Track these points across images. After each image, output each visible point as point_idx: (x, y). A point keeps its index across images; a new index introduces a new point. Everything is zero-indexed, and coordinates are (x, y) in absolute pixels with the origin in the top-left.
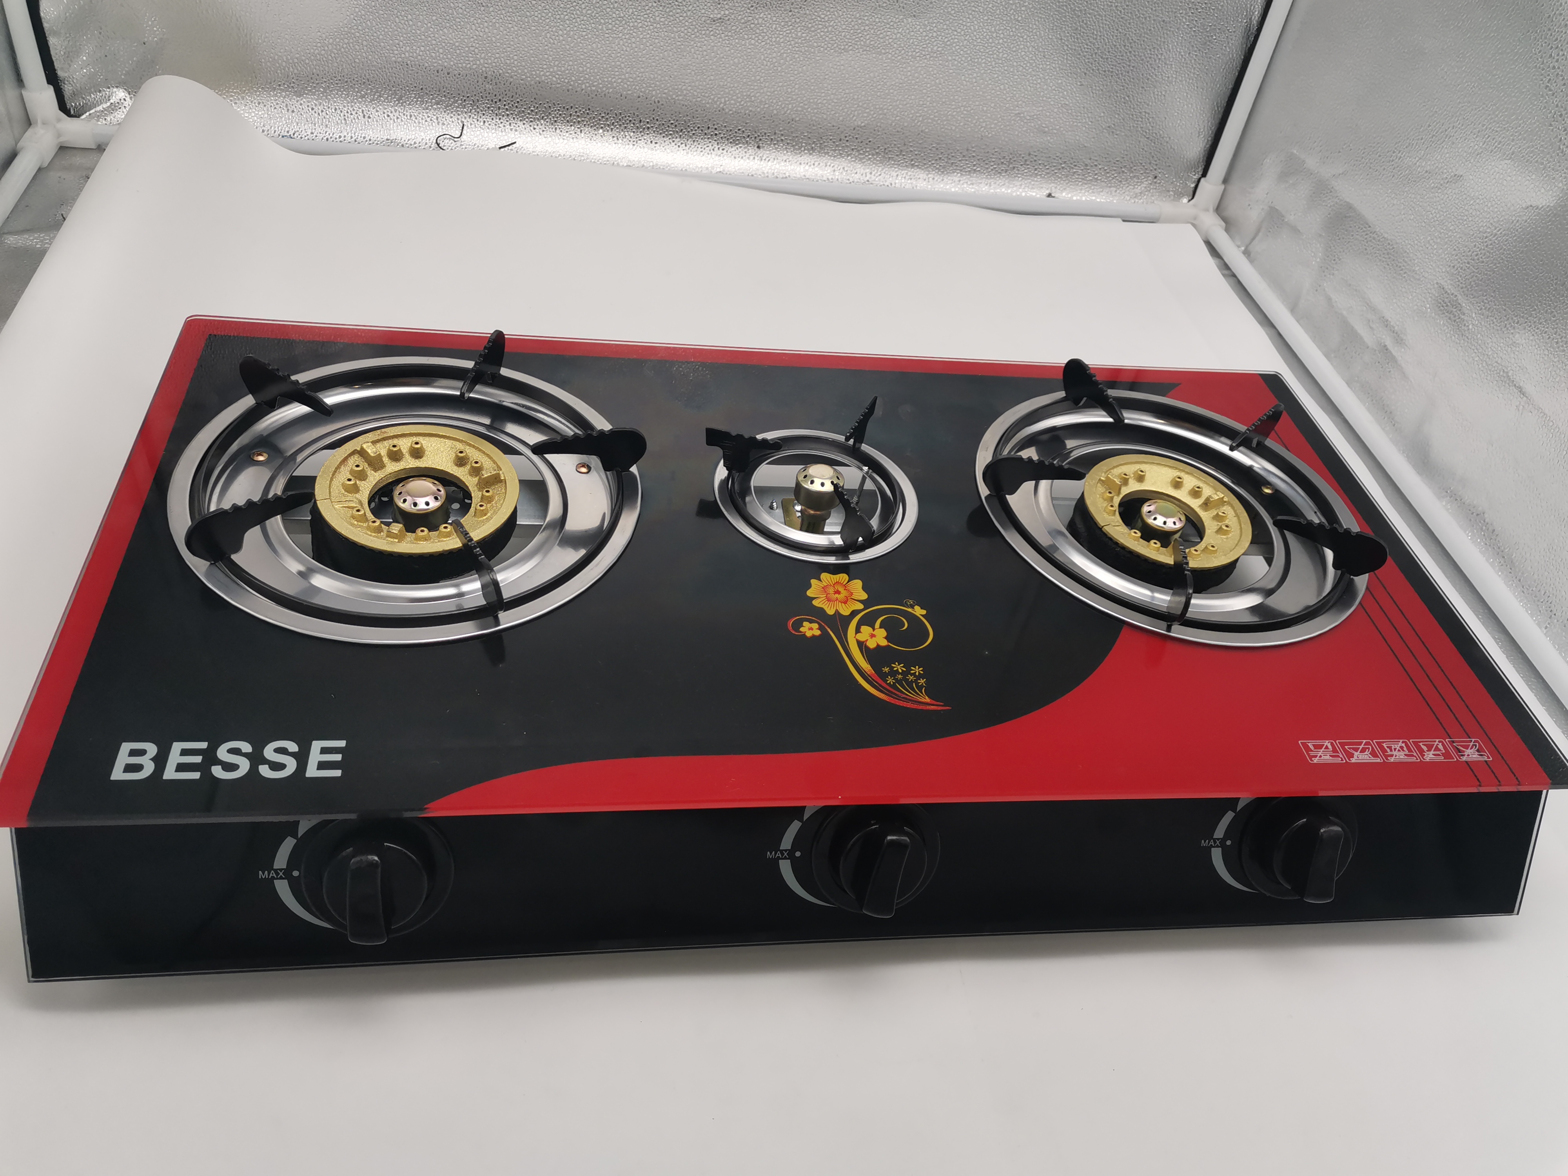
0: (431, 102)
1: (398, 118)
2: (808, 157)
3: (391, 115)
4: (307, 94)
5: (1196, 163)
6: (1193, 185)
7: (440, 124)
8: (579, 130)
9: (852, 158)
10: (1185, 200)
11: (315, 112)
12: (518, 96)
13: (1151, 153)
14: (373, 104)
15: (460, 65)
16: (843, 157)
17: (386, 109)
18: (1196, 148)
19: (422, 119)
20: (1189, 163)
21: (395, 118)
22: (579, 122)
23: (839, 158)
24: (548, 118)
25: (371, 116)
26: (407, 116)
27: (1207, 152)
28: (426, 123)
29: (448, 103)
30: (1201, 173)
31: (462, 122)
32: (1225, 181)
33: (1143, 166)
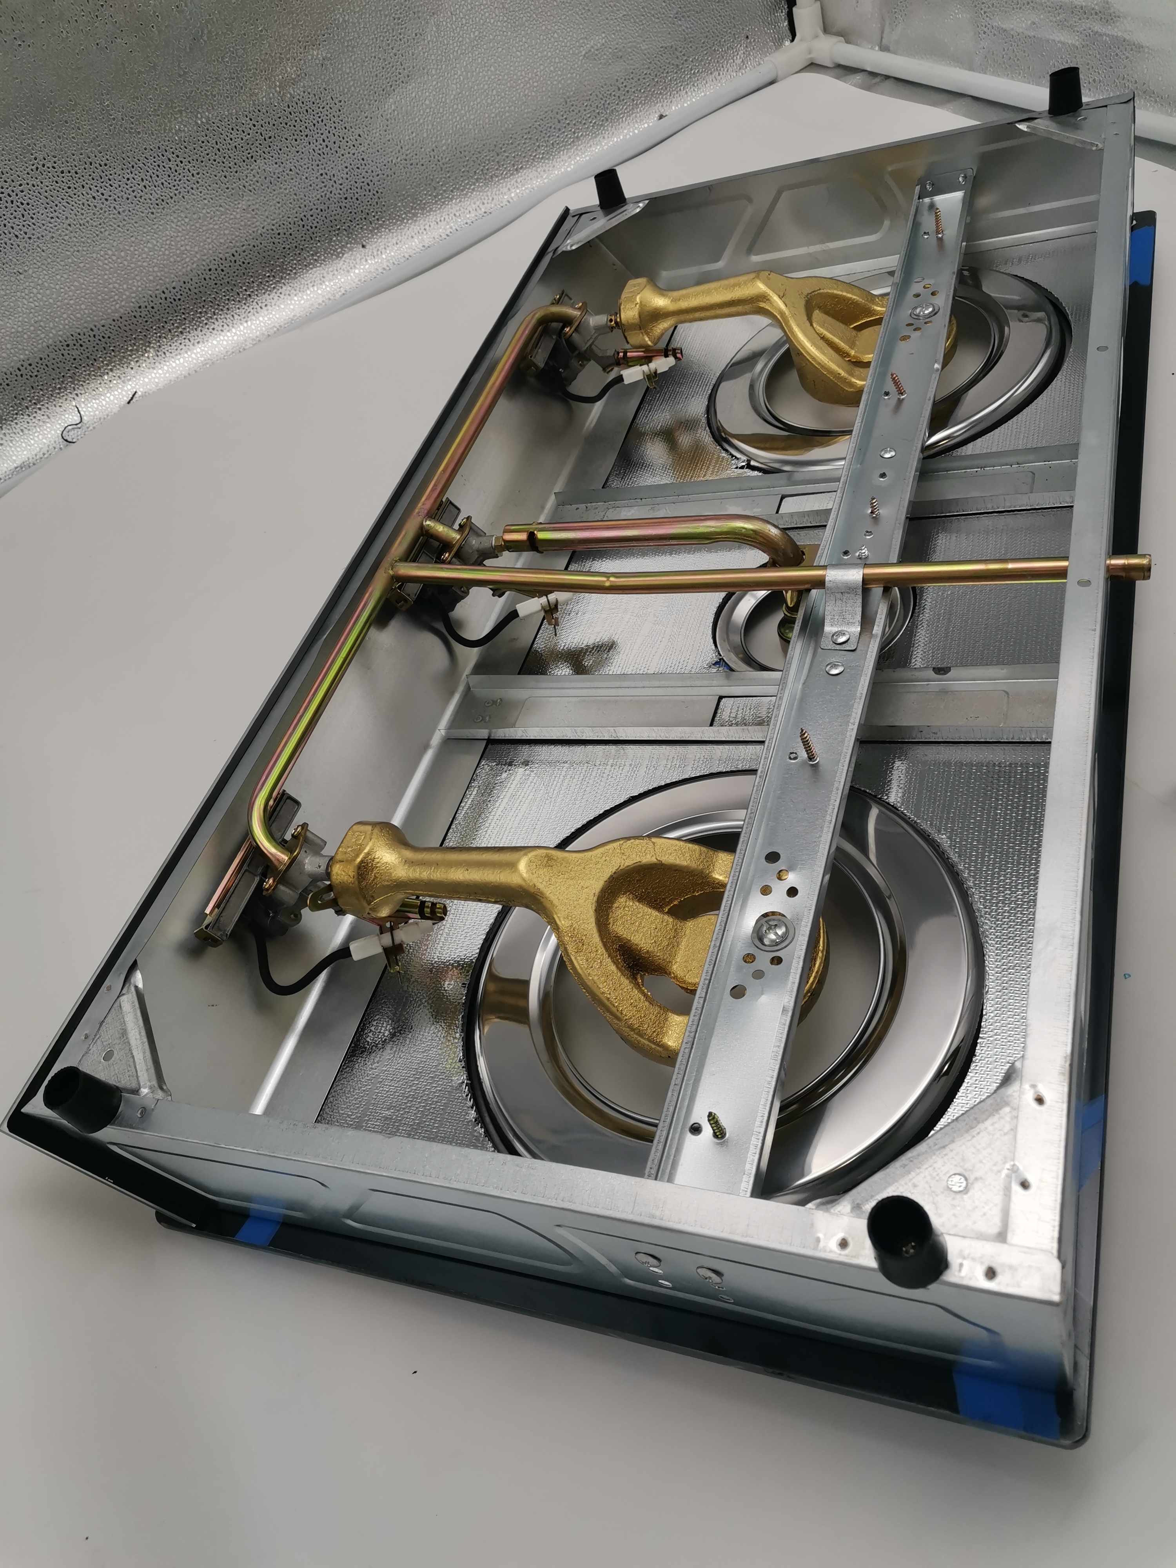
12: (109, 345)
13: (730, 16)
33: (730, 33)
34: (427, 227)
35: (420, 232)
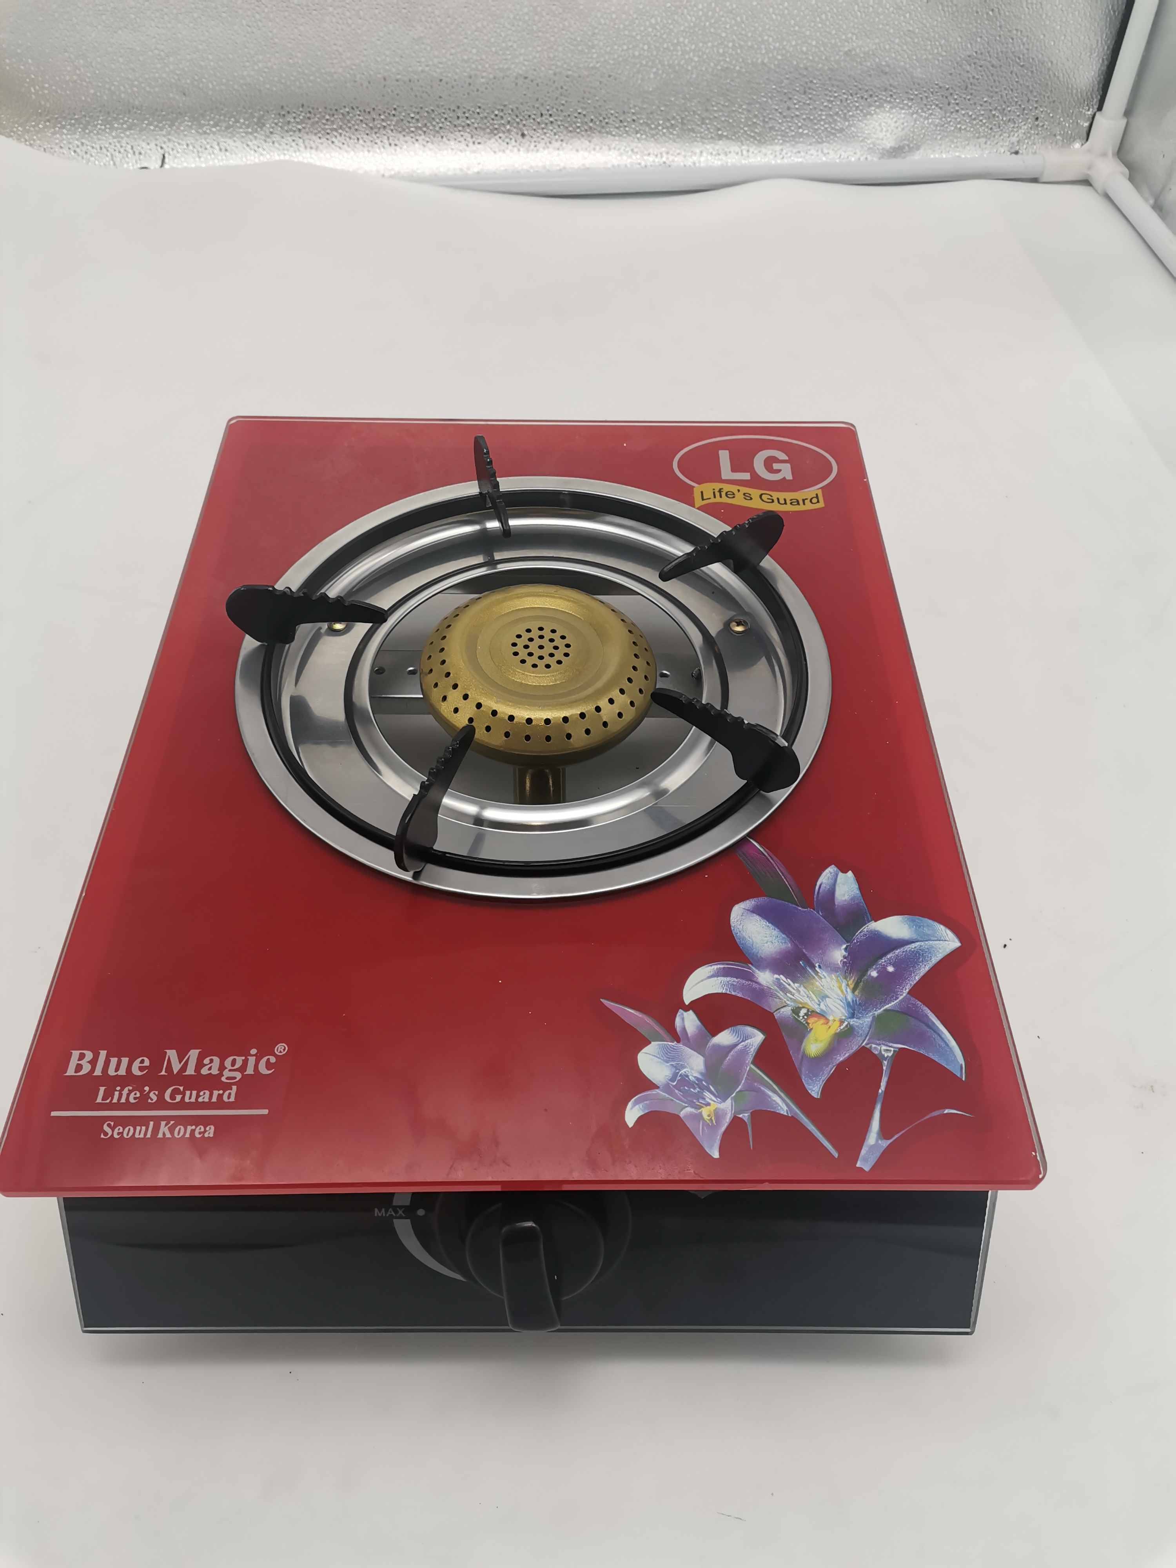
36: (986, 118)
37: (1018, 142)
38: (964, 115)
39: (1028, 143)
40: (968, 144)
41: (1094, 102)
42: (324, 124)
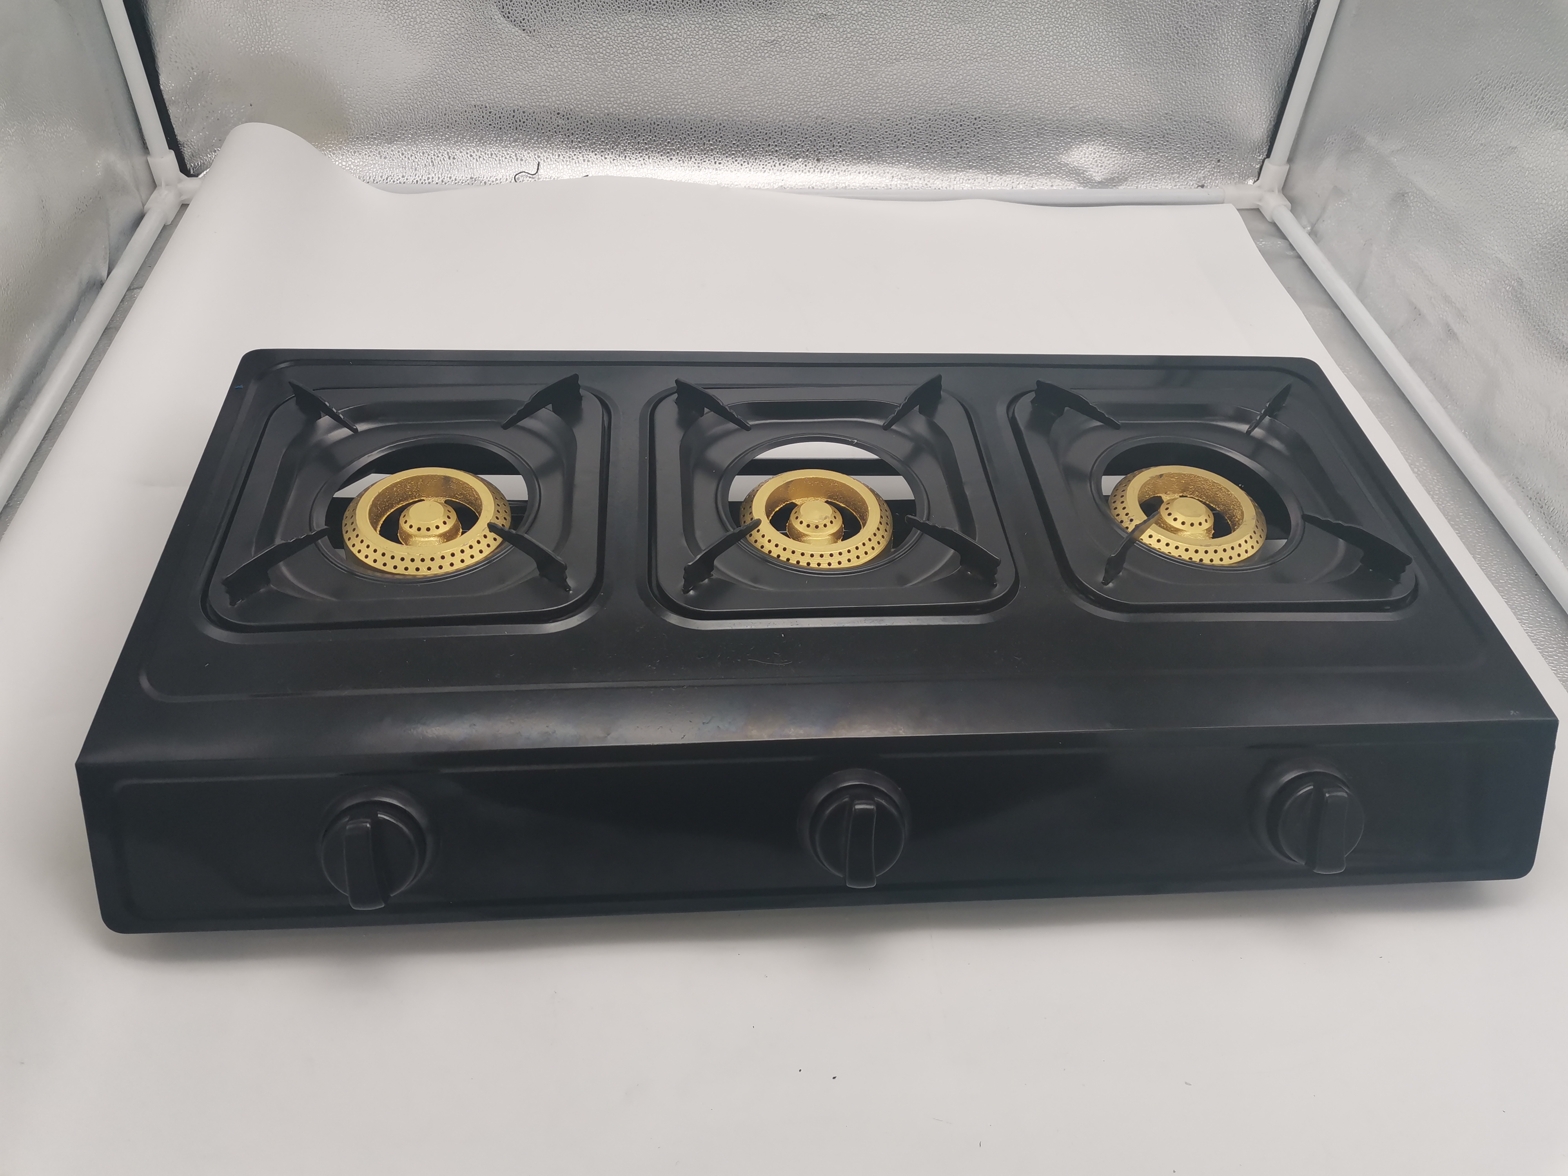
0: (510, 141)
1: (480, 157)
2: (866, 165)
3: (474, 155)
4: (397, 141)
5: (1260, 144)
6: (1258, 166)
7: (519, 160)
8: (647, 157)
9: (910, 163)
10: (1251, 182)
11: (405, 157)
12: (588, 129)
13: (1212, 137)
14: (457, 146)
15: (534, 104)
16: (901, 164)
17: (468, 149)
18: (1259, 130)
19: (502, 157)
20: (1252, 144)
21: (478, 157)
22: (647, 149)
23: (898, 165)
24: (617, 147)
25: (456, 157)
26: (488, 155)
27: (1270, 133)
28: (506, 160)
29: (525, 140)
30: (1265, 154)
31: (539, 157)
32: (1290, 160)
33: (1206, 151)
34: (875, 172)
35: (868, 172)
36: (1178, 159)
37: (1204, 177)
38: (1161, 156)
39: (1211, 179)
40: (1164, 178)
41: (1264, 151)
42: (666, 146)
